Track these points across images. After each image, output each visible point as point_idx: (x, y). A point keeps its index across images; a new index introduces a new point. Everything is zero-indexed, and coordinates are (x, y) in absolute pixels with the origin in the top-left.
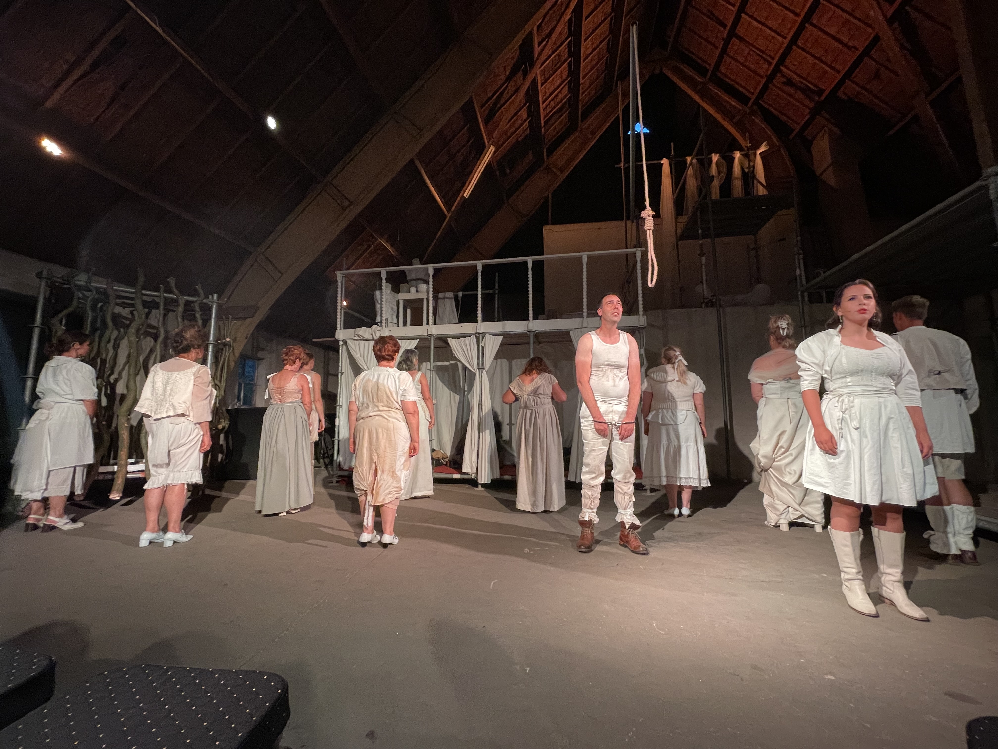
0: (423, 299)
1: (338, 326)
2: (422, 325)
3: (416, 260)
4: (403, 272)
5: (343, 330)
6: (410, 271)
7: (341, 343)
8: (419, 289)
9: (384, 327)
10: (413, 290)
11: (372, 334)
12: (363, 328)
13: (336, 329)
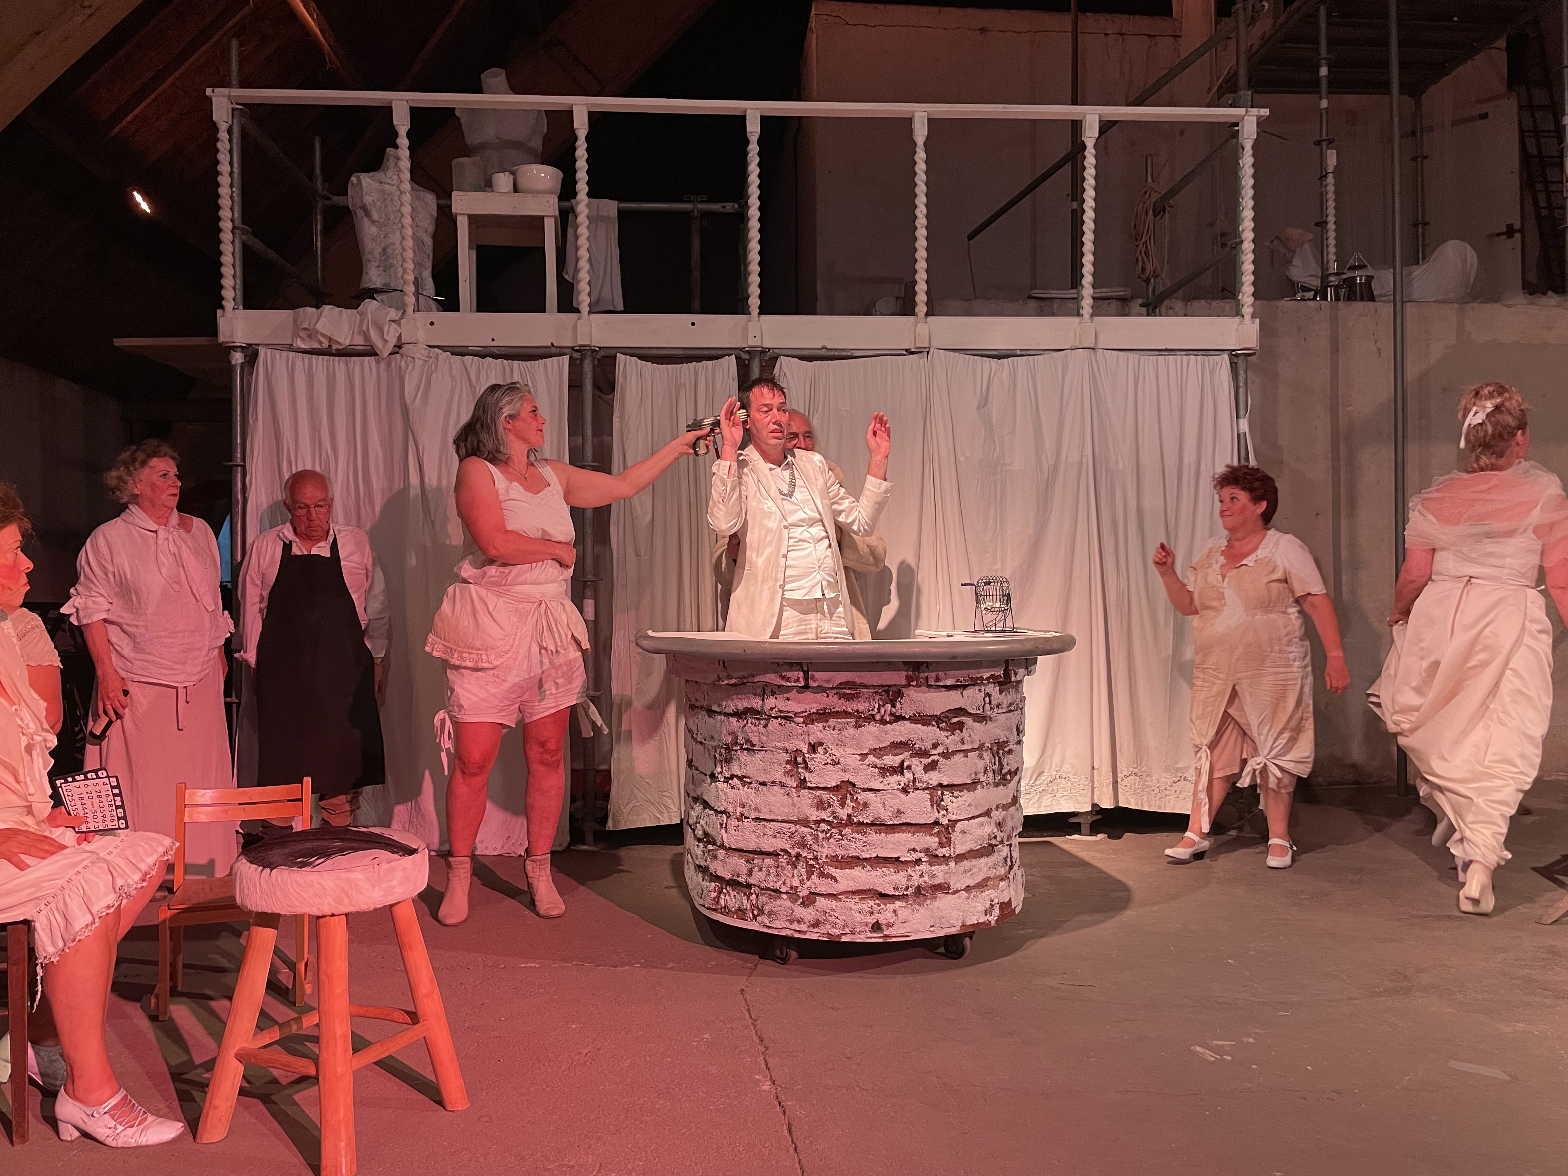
0: (542, 218)
1: (228, 294)
2: (541, 308)
3: (495, 77)
4: (448, 114)
5: (243, 313)
6: (474, 112)
7: (238, 358)
8: (522, 183)
9: (410, 310)
10: (503, 181)
11: (366, 335)
12: (327, 308)
13: (218, 302)
